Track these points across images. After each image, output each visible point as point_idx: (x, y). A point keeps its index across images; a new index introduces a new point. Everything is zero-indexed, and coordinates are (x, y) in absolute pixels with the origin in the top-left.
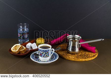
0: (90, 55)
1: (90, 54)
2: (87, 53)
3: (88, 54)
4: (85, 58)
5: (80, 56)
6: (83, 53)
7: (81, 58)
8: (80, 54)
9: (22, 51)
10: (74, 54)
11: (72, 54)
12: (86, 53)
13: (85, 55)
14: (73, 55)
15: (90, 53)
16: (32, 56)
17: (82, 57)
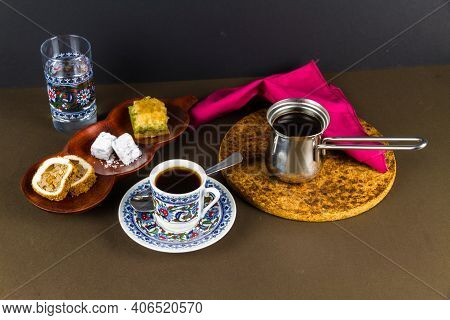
0: (365, 187)
1: (363, 176)
2: (351, 176)
3: (354, 182)
4: (345, 207)
5: (324, 192)
6: (337, 174)
7: (327, 207)
8: (320, 183)
9: (79, 186)
10: (299, 184)
11: (291, 184)
12: (346, 172)
13: (342, 189)
14: (294, 189)
15: (364, 174)
16: (125, 212)
17: (333, 200)
